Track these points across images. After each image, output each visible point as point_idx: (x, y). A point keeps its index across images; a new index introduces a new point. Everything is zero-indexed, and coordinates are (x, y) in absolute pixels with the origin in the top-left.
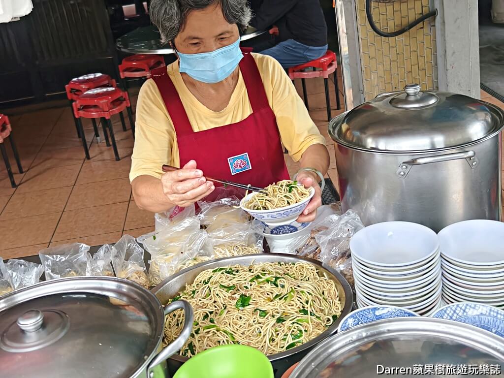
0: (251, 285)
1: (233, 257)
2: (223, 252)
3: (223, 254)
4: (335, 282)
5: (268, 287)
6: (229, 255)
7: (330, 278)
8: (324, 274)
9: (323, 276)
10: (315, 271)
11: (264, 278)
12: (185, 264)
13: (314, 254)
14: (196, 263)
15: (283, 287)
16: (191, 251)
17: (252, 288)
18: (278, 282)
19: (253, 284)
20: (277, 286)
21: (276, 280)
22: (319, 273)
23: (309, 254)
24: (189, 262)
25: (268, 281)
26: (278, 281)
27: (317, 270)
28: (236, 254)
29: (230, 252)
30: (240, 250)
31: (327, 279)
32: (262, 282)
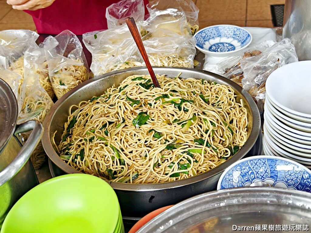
0: (155, 103)
1: (163, 67)
2: (155, 61)
3: (154, 63)
4: (249, 111)
5: (171, 108)
6: (159, 64)
7: (245, 106)
8: (241, 100)
9: (240, 103)
10: (233, 96)
11: (171, 98)
12: (116, 66)
13: (240, 77)
14: (127, 67)
15: (186, 111)
16: (123, 55)
17: (155, 107)
18: (183, 106)
19: (158, 102)
20: (180, 109)
21: (181, 103)
22: (237, 99)
23: (235, 76)
24: (121, 65)
25: (172, 102)
26: (184, 104)
27: (235, 94)
28: (166, 65)
29: (162, 62)
30: (170, 61)
31: (242, 106)
32: (167, 102)
